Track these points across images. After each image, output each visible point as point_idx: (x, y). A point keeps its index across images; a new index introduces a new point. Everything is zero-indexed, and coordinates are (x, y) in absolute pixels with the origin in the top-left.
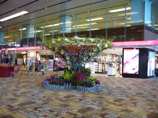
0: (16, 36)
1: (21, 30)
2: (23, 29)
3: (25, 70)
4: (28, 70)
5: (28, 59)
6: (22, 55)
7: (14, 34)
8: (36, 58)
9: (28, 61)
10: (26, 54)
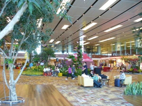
0: (108, 48)
1: (112, 45)
2: (113, 45)
3: (115, 69)
4: (117, 69)
5: (117, 64)
6: (113, 61)
7: (107, 47)
8: (122, 63)
9: (117, 65)
10: (116, 61)
